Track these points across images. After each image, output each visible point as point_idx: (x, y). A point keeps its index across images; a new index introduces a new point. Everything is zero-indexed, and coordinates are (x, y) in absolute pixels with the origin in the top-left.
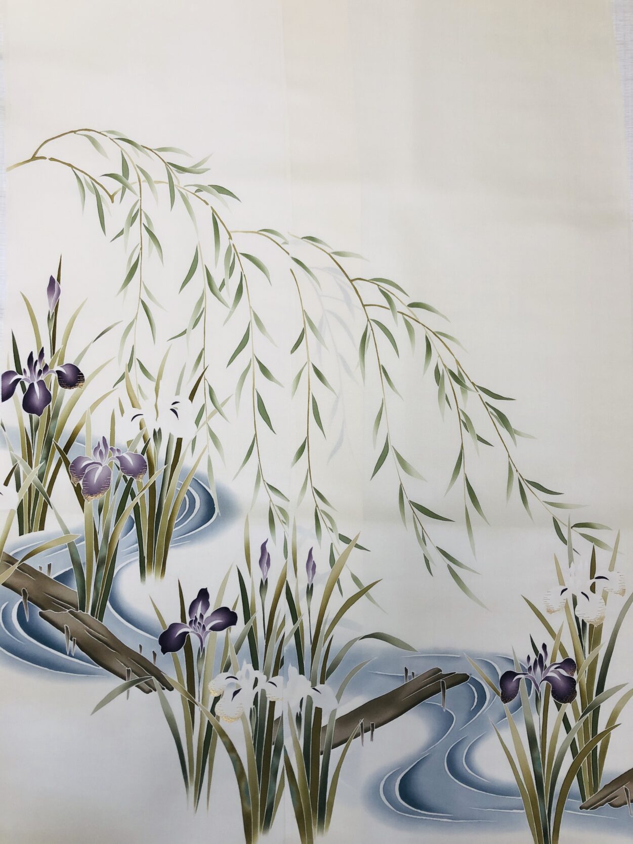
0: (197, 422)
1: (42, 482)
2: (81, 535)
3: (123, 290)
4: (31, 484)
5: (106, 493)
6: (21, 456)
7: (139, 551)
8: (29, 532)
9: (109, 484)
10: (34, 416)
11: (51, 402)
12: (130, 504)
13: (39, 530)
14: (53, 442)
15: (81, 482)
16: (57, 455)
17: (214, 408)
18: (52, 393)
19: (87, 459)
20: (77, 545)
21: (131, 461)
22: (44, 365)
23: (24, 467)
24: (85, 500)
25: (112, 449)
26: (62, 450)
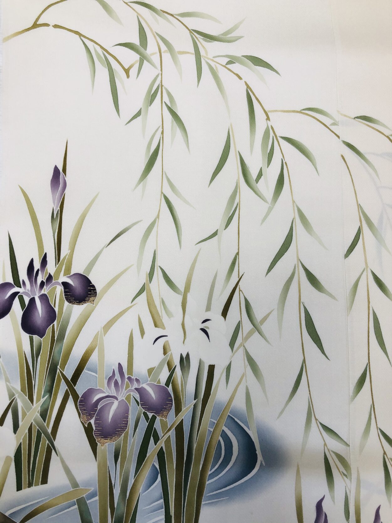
0: (232, 344)
1: (45, 421)
2: (93, 489)
3: (142, 183)
4: (32, 423)
5: (123, 435)
6: (20, 390)
7: (164, 510)
8: (29, 487)
9: (127, 424)
10: (35, 337)
11: (56, 321)
12: (152, 449)
13: (41, 484)
14: (58, 371)
15: (92, 421)
16: (63, 387)
17: (252, 326)
18: (56, 309)
19: (101, 391)
20: (88, 502)
21: (152, 393)
22: (47, 276)
23: (23, 401)
24: (98, 444)
25: (129, 378)
26: (70, 380)
